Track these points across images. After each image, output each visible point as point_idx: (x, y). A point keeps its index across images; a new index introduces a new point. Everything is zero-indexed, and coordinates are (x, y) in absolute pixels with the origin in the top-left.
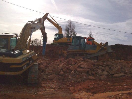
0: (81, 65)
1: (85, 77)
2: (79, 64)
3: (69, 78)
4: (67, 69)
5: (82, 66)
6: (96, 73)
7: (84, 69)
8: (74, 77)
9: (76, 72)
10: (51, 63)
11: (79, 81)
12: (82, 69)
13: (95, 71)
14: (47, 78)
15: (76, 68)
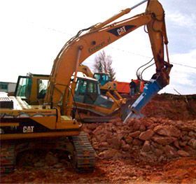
0: (159, 130)
1: (171, 153)
2: (155, 129)
3: (141, 155)
4: (134, 138)
5: (162, 132)
6: (187, 145)
7: (166, 138)
8: (151, 152)
9: (153, 143)
10: (97, 128)
11: (162, 161)
12: (163, 138)
13: (185, 140)
14: (100, 156)
15: (151, 135)
